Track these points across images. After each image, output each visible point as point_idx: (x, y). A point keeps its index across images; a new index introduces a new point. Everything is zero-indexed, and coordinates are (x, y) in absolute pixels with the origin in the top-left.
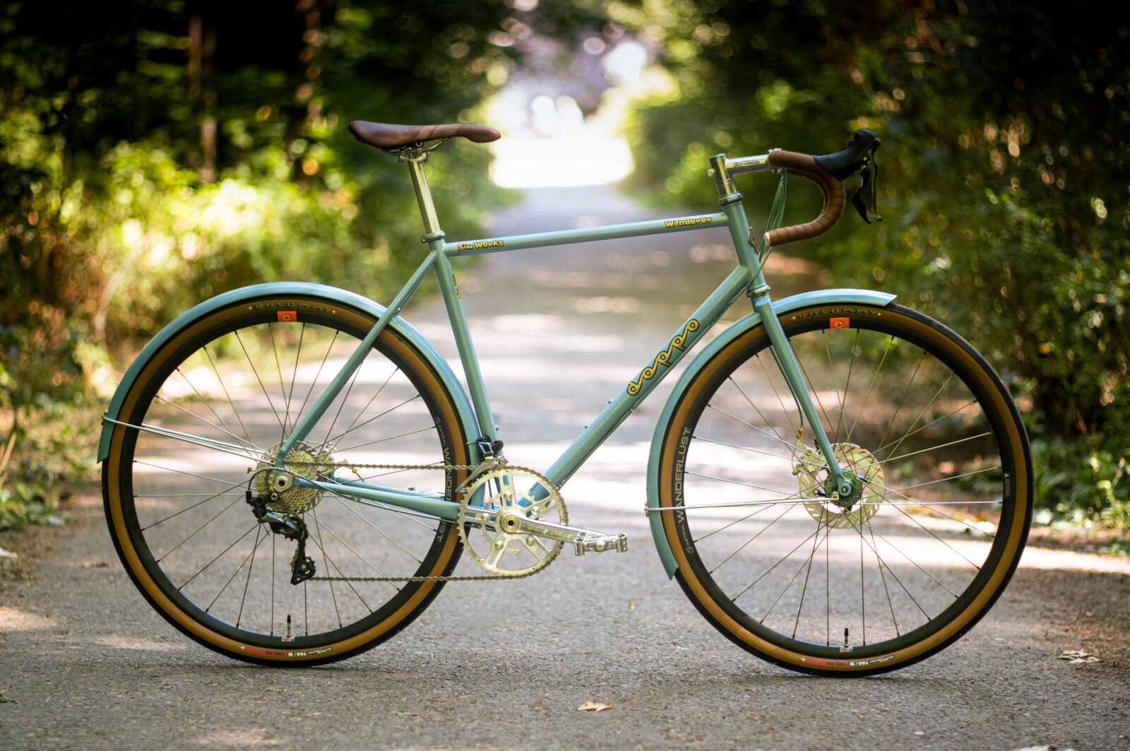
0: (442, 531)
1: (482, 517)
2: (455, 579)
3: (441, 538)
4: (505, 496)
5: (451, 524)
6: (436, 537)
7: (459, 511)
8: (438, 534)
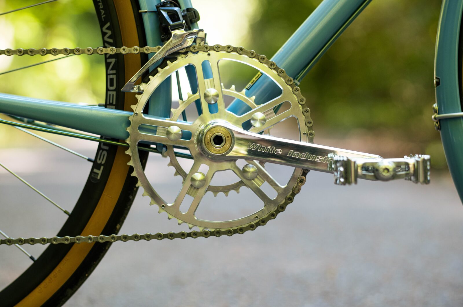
0: (102, 161)
1: (168, 133)
2: (125, 238)
3: (100, 172)
4: (206, 96)
5: (116, 146)
6: (92, 171)
7: (129, 123)
8: (96, 165)
